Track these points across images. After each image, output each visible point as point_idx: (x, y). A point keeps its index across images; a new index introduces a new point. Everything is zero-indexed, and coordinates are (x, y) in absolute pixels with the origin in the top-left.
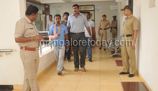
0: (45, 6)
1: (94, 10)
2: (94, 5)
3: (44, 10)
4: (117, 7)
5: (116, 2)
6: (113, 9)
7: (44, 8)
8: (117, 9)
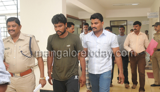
0: (82, 21)
1: (127, 25)
2: (127, 21)
3: (81, 24)
4: (148, 22)
5: (148, 18)
6: (144, 24)
7: (81, 22)
8: (148, 24)
